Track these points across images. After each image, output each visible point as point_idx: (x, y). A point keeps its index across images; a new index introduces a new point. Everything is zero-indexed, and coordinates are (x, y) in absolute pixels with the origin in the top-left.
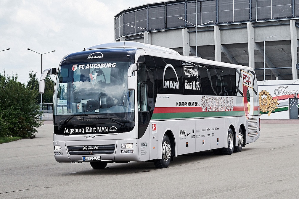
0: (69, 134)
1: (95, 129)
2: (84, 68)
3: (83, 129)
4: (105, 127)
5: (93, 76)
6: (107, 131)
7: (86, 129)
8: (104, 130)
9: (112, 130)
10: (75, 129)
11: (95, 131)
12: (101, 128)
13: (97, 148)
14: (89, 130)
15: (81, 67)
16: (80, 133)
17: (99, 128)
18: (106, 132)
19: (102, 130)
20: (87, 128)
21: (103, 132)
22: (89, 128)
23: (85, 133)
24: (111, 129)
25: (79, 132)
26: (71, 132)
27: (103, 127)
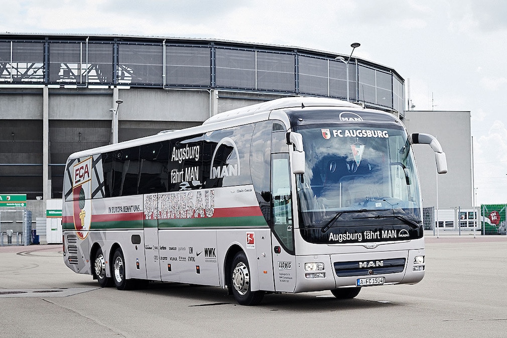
0: (337, 242)
1: (378, 233)
2: (342, 136)
3: (361, 234)
4: (393, 231)
5: (357, 149)
6: (396, 237)
7: (365, 234)
8: (391, 235)
9: (401, 236)
10: (348, 235)
11: (379, 238)
12: (386, 231)
13: (382, 265)
14: (369, 235)
15: (337, 133)
16: (356, 241)
17: (385, 232)
18: (394, 239)
19: (389, 235)
20: (367, 233)
21: (390, 239)
22: (370, 233)
23: (364, 241)
24: (401, 234)
25: (354, 239)
26: (342, 239)
27: (390, 231)
